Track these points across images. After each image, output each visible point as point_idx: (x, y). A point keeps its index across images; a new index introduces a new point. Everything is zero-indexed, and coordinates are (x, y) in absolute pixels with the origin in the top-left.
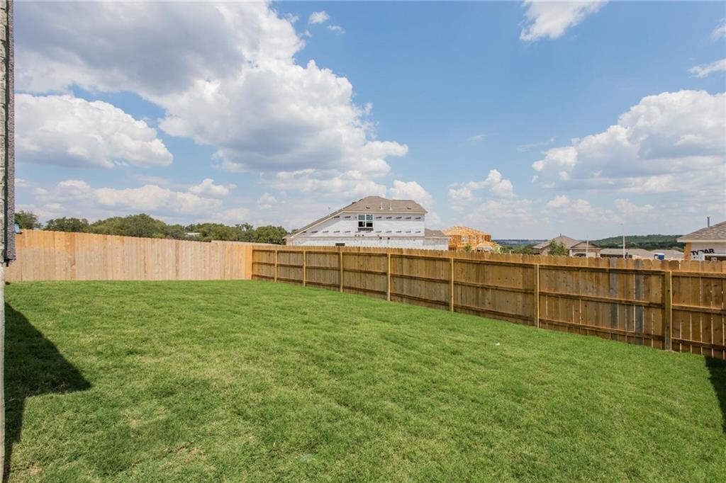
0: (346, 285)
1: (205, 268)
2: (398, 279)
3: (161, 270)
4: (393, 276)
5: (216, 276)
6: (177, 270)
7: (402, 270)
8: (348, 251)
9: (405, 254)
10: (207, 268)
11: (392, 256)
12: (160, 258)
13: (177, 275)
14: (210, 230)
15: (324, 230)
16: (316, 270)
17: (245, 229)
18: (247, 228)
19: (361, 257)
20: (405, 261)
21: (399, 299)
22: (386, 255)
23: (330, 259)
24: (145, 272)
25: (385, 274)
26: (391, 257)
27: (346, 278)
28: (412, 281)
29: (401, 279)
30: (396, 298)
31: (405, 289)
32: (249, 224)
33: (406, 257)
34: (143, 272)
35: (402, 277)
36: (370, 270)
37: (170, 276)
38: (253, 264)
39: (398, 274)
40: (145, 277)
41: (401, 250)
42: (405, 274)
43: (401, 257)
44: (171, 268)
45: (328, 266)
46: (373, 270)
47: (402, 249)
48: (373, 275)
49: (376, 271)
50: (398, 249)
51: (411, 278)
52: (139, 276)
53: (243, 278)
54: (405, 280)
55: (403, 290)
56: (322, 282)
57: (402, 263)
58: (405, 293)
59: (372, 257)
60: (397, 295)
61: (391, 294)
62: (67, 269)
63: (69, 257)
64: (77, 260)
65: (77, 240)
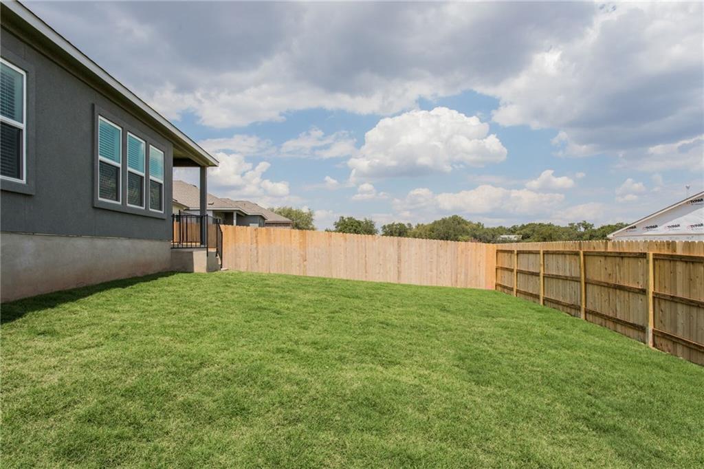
0: (590, 307)
1: (431, 271)
2: (668, 304)
3: (382, 271)
4: (657, 297)
5: (446, 282)
6: (398, 271)
7: (674, 287)
8: (592, 250)
9: (679, 252)
10: (435, 271)
11: (657, 258)
12: (382, 257)
13: (399, 277)
14: (534, 231)
15: (670, 224)
16: (554, 280)
17: (582, 229)
18: (586, 228)
19: (609, 260)
20: (680, 267)
21: (670, 345)
22: (643, 256)
23: (570, 263)
24: (366, 272)
25: (644, 292)
26: (654, 260)
27: (589, 295)
28: (694, 311)
29: (673, 304)
30: (663, 342)
31: (680, 326)
32: (587, 222)
33: (683, 259)
34: (364, 271)
35: (674, 300)
36: (622, 284)
37: (391, 278)
38: (496, 269)
39: (667, 293)
40: (366, 277)
41: (671, 245)
42: (680, 294)
43: (673, 259)
44: (392, 269)
45: (568, 275)
46: (626, 285)
47: (674, 243)
48: (627, 294)
49: (631, 286)
50: (668, 243)
51: (690, 303)
52: (358, 276)
53: (483, 288)
54: (679, 307)
55: (676, 329)
56: (561, 299)
57: (674, 272)
58: (680, 335)
59: (626, 260)
60: (664, 336)
61: (655, 334)
62: (300, 264)
63: (302, 253)
64: (307, 257)
65: (307, 238)
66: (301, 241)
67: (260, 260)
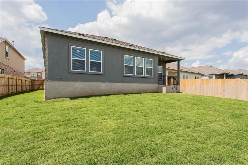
62: (221, 93)
63: (222, 88)
64: (225, 90)
65: (225, 82)
66: (222, 83)
67: (204, 91)
